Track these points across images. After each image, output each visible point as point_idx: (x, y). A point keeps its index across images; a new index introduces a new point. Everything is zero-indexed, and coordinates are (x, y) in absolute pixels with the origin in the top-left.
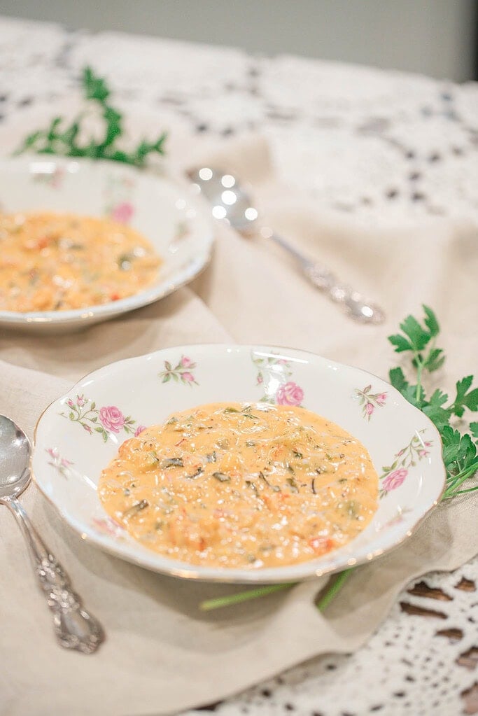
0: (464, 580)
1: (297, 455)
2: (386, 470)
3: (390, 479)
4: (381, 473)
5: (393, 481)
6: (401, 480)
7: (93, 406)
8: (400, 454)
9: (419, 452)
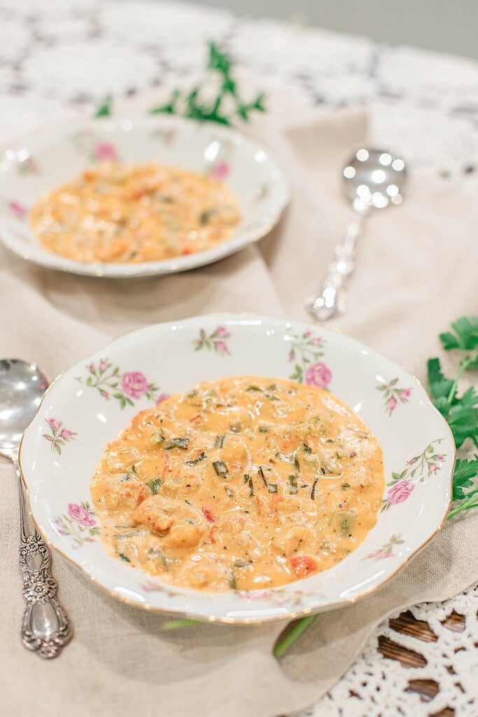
0: (454, 613)
1: (307, 449)
2: (395, 477)
3: (397, 489)
4: (389, 479)
5: (399, 493)
6: (406, 495)
7: (116, 371)
8: (411, 463)
9: (430, 464)
